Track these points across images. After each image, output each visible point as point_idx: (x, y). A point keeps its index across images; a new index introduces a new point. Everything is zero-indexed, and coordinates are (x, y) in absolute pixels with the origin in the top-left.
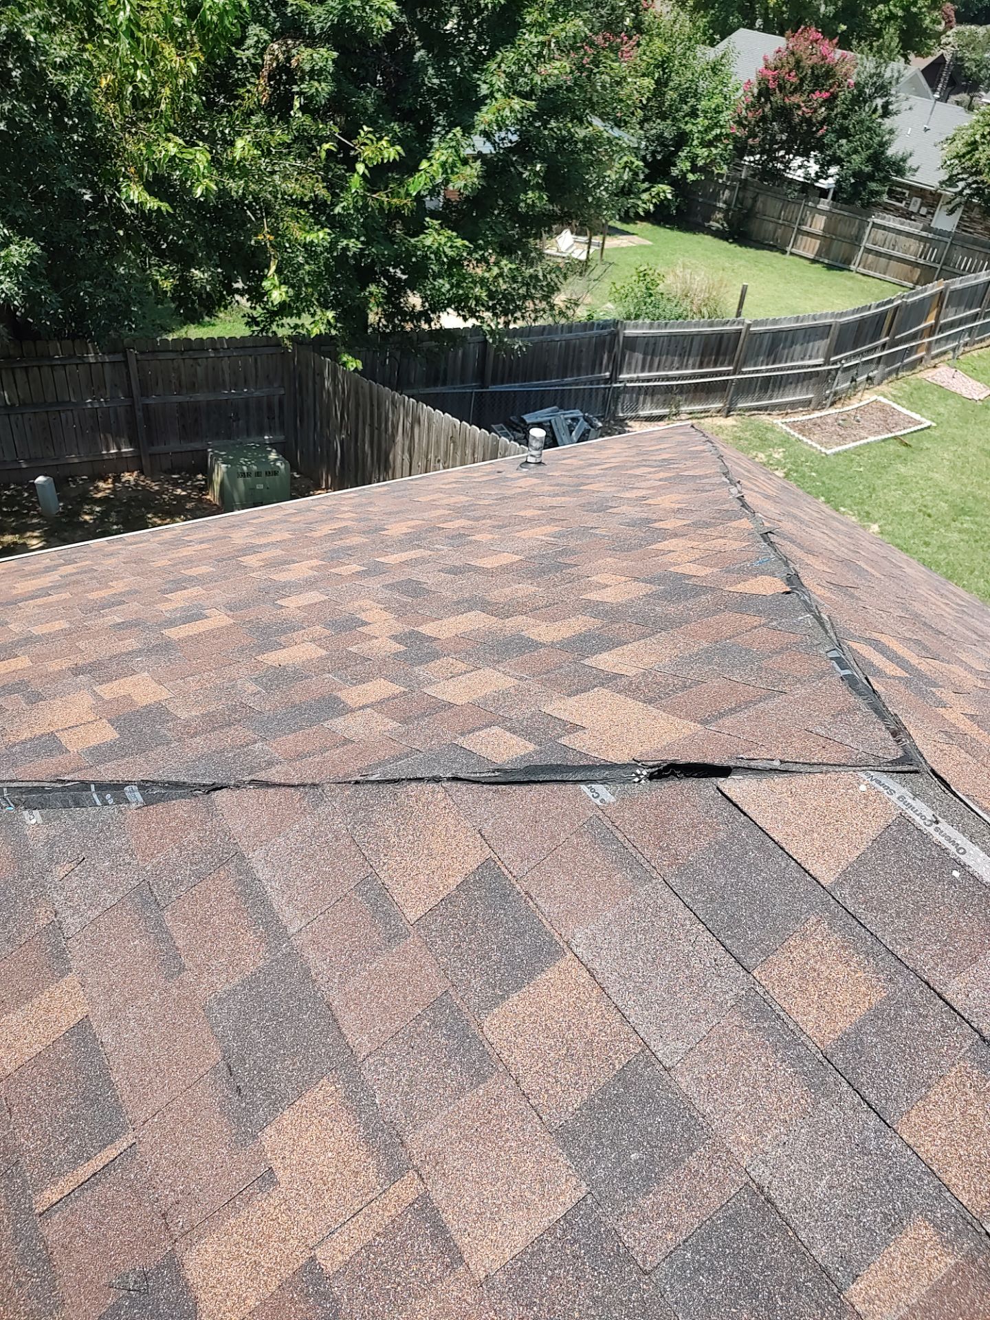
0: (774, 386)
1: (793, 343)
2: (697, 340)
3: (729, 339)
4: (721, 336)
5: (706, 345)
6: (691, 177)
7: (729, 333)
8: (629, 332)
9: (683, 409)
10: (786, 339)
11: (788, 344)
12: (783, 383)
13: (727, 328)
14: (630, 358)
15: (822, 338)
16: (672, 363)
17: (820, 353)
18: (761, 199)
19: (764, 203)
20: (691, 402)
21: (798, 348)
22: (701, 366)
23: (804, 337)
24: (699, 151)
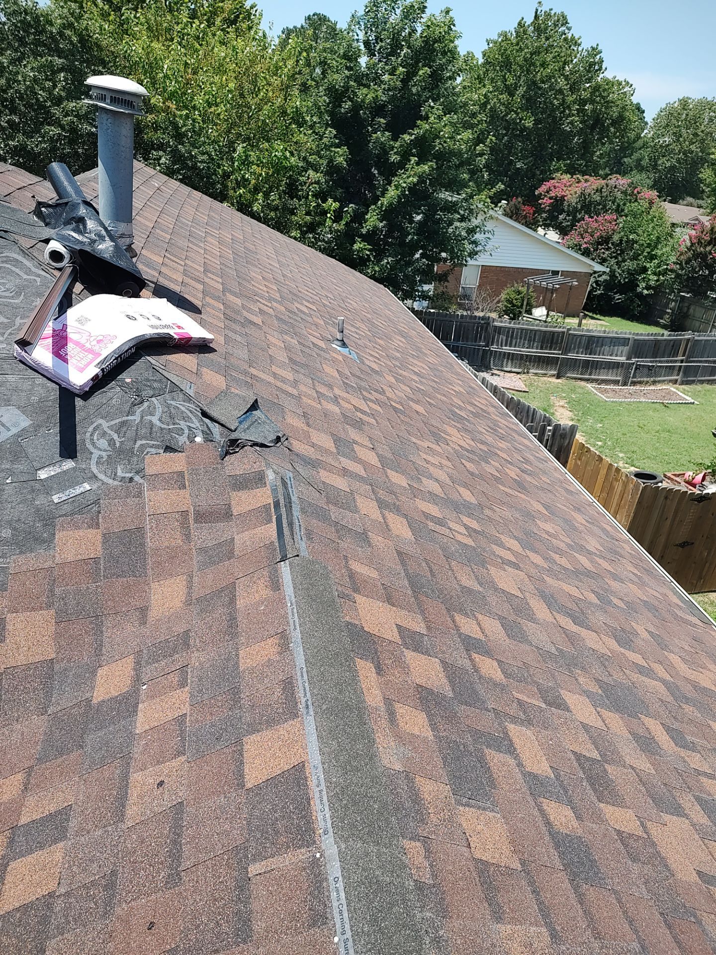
0: (592, 368)
1: (602, 345)
2: (538, 333)
3: (558, 336)
4: (553, 333)
5: (544, 337)
6: (645, 292)
7: (558, 333)
8: (496, 324)
9: (531, 371)
10: (598, 342)
11: (600, 344)
12: (598, 366)
13: (556, 329)
14: (498, 338)
15: (624, 345)
16: (524, 344)
17: (624, 354)
18: (692, 307)
19: (694, 310)
20: (537, 368)
21: (607, 348)
22: (541, 348)
23: (611, 343)
24: (651, 277)
